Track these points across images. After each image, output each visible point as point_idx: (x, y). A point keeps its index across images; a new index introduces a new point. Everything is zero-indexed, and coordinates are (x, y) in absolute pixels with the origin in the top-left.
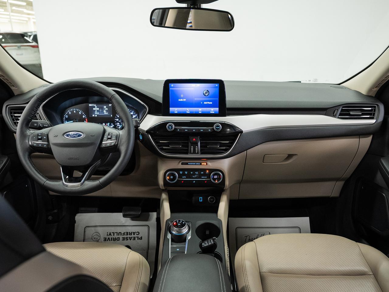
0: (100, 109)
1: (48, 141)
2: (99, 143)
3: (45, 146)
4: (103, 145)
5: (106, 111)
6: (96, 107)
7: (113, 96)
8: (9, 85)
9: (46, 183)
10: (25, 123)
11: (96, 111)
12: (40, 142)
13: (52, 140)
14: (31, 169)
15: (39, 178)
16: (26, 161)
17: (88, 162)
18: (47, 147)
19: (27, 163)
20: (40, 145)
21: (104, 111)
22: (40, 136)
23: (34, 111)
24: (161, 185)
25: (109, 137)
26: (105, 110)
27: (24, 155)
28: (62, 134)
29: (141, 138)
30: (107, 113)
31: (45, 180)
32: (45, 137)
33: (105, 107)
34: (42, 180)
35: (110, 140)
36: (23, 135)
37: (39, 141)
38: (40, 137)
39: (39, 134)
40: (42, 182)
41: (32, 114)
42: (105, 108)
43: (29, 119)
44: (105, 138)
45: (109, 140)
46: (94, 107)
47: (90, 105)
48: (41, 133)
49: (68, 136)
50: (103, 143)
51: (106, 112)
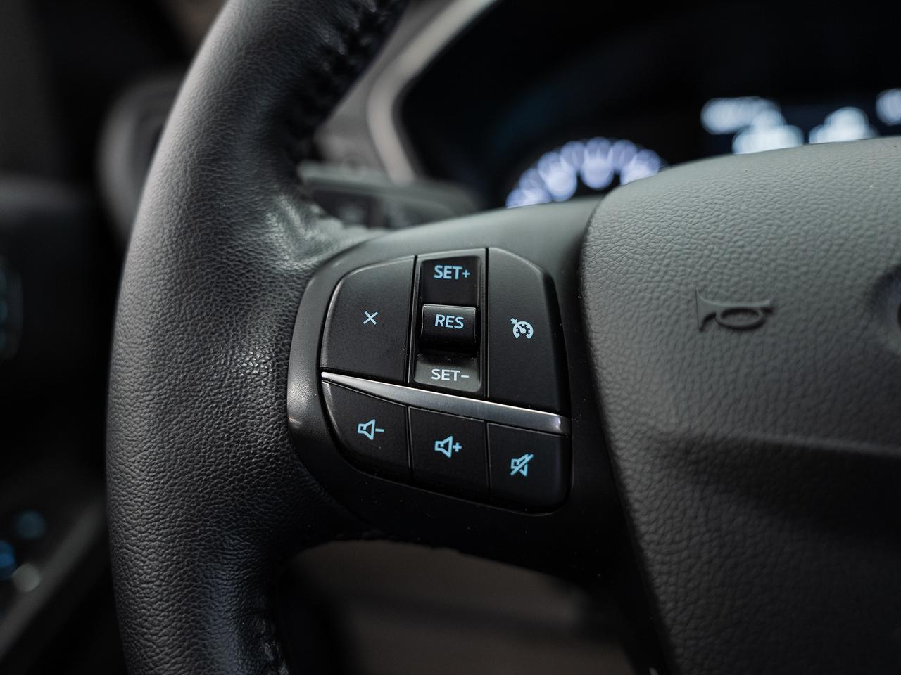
22: (452, 294)
37: (440, 375)
38: (449, 317)
39: (443, 273)
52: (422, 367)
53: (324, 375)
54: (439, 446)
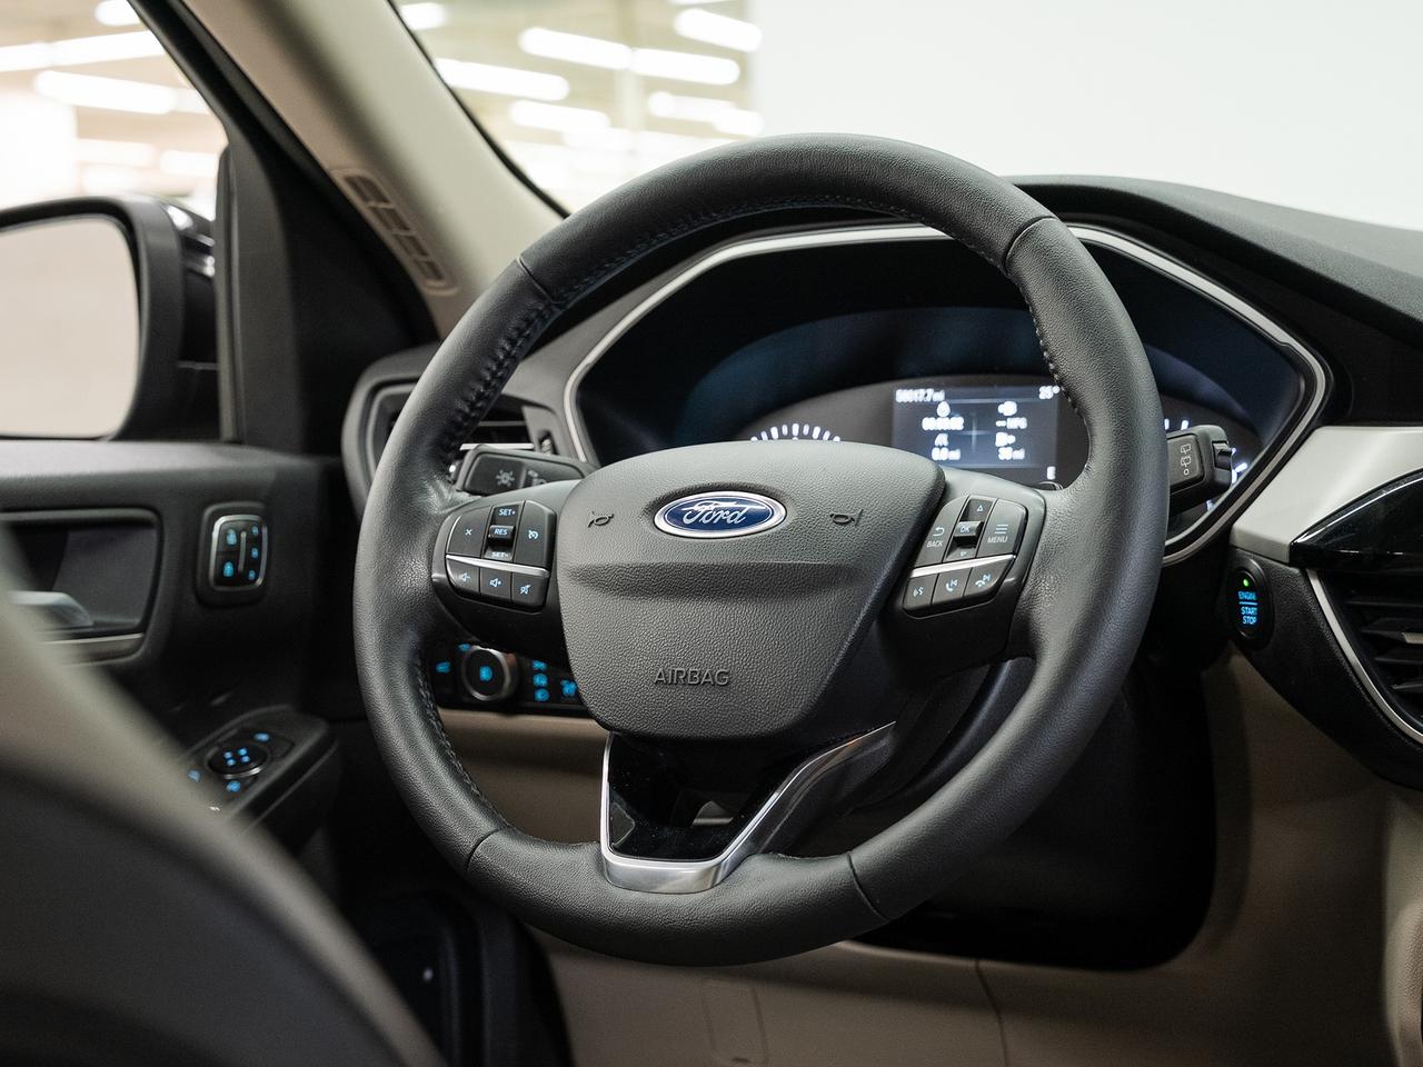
0: (967, 426)
1: (550, 563)
2: (888, 580)
3: (525, 589)
4: (916, 596)
5: (1012, 439)
6: (944, 409)
7: (1024, 231)
8: (407, 260)
9: (491, 849)
10: (429, 437)
11: (942, 439)
12: (497, 562)
13: (575, 550)
14: (412, 744)
15: (451, 806)
16: (391, 685)
17: (789, 714)
18: (533, 600)
19: (395, 701)
20: (495, 583)
21: (1002, 439)
22: (505, 521)
23: (495, 359)
24: (1402, 1029)
25: (967, 528)
26: (1004, 429)
27: (387, 647)
28: (644, 505)
29: (1250, 615)
30: (1020, 455)
31: (484, 825)
32: (533, 534)
33: (1008, 408)
34: (468, 825)
35: (972, 552)
36: (406, 514)
37: (496, 555)
38: (501, 531)
39: (503, 513)
40: (465, 839)
41: (480, 379)
42: (1005, 418)
43: (460, 411)
44: (936, 540)
45: (963, 553)
46: (930, 409)
47: (904, 396)
48: (515, 507)
49: (676, 517)
50: (917, 573)
51: (1015, 447)
52: (489, 551)
53: (448, 556)
54: (492, 583)
